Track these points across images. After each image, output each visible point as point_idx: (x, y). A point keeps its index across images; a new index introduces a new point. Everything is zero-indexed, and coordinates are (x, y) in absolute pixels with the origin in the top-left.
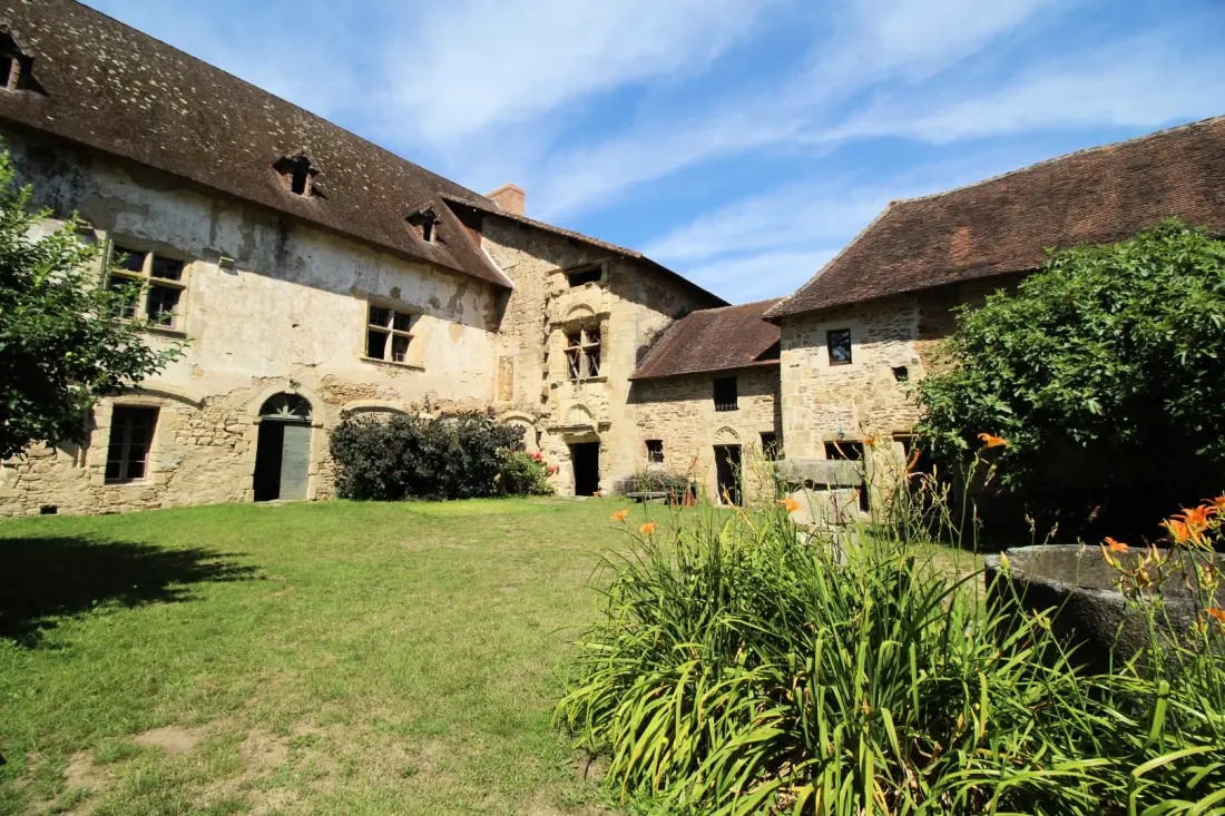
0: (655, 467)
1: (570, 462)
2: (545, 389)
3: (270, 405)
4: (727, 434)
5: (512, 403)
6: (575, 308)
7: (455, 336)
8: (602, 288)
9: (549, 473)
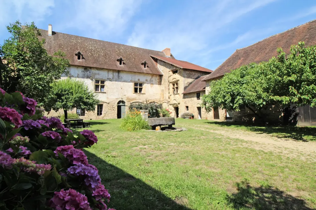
0: (187, 112)
1: (175, 111)
2: (169, 96)
3: (119, 103)
4: (199, 104)
5: (164, 99)
6: (174, 79)
7: (151, 87)
8: (178, 74)
9: (170, 113)
